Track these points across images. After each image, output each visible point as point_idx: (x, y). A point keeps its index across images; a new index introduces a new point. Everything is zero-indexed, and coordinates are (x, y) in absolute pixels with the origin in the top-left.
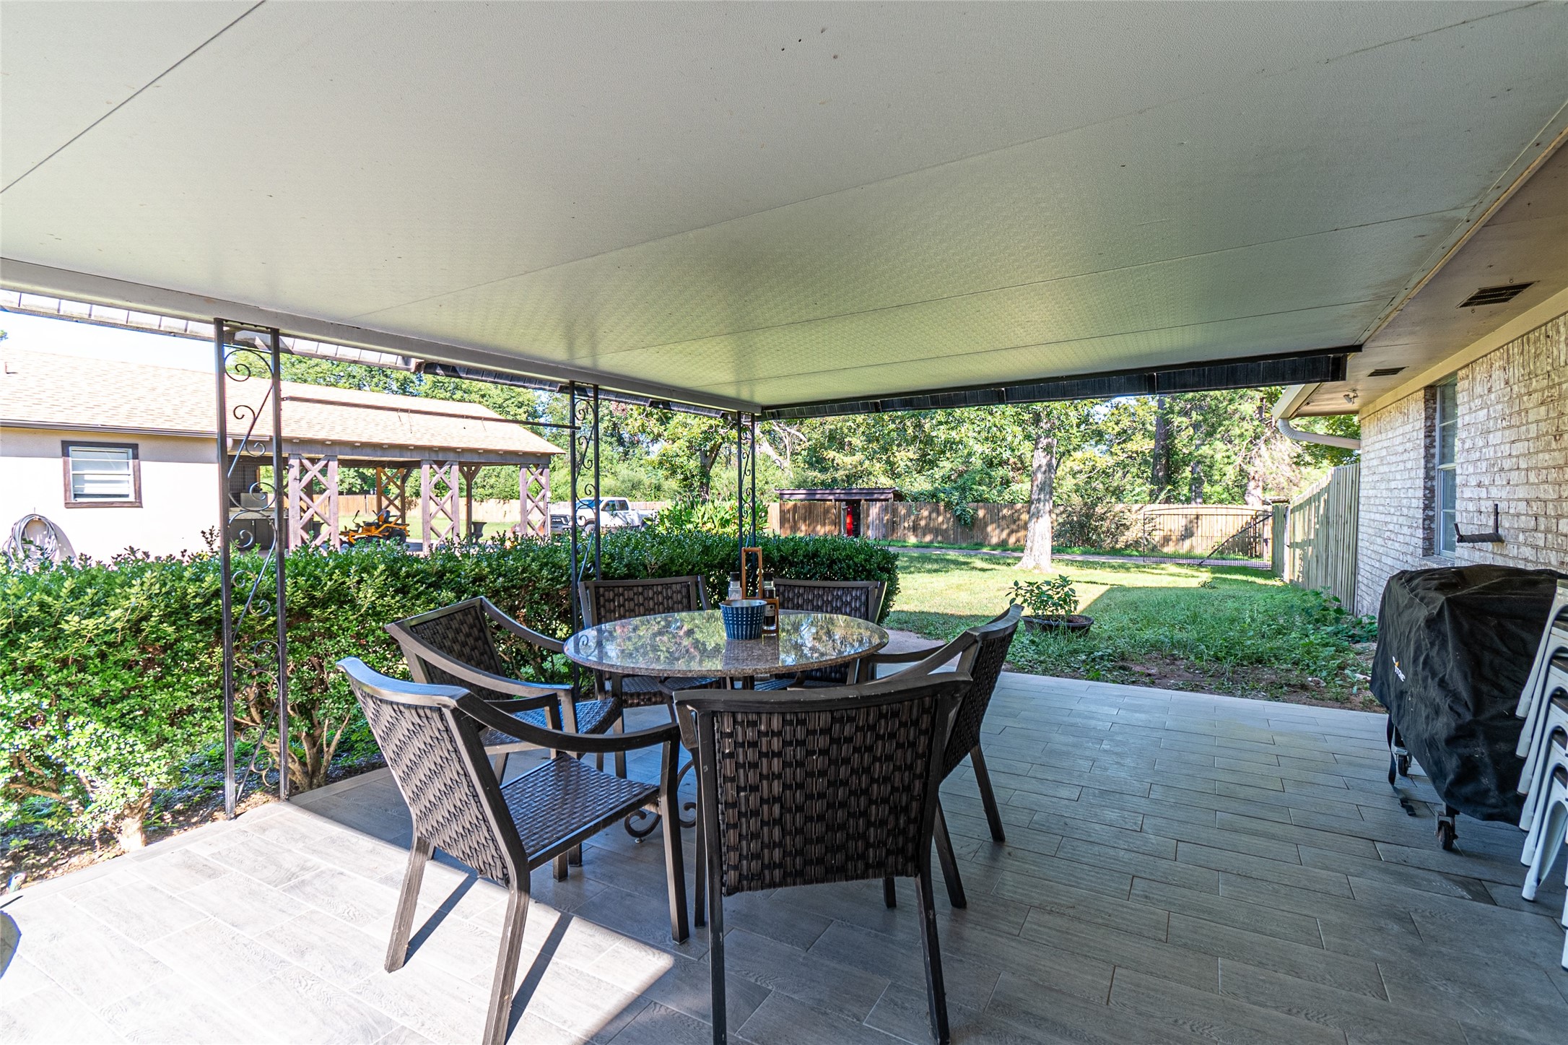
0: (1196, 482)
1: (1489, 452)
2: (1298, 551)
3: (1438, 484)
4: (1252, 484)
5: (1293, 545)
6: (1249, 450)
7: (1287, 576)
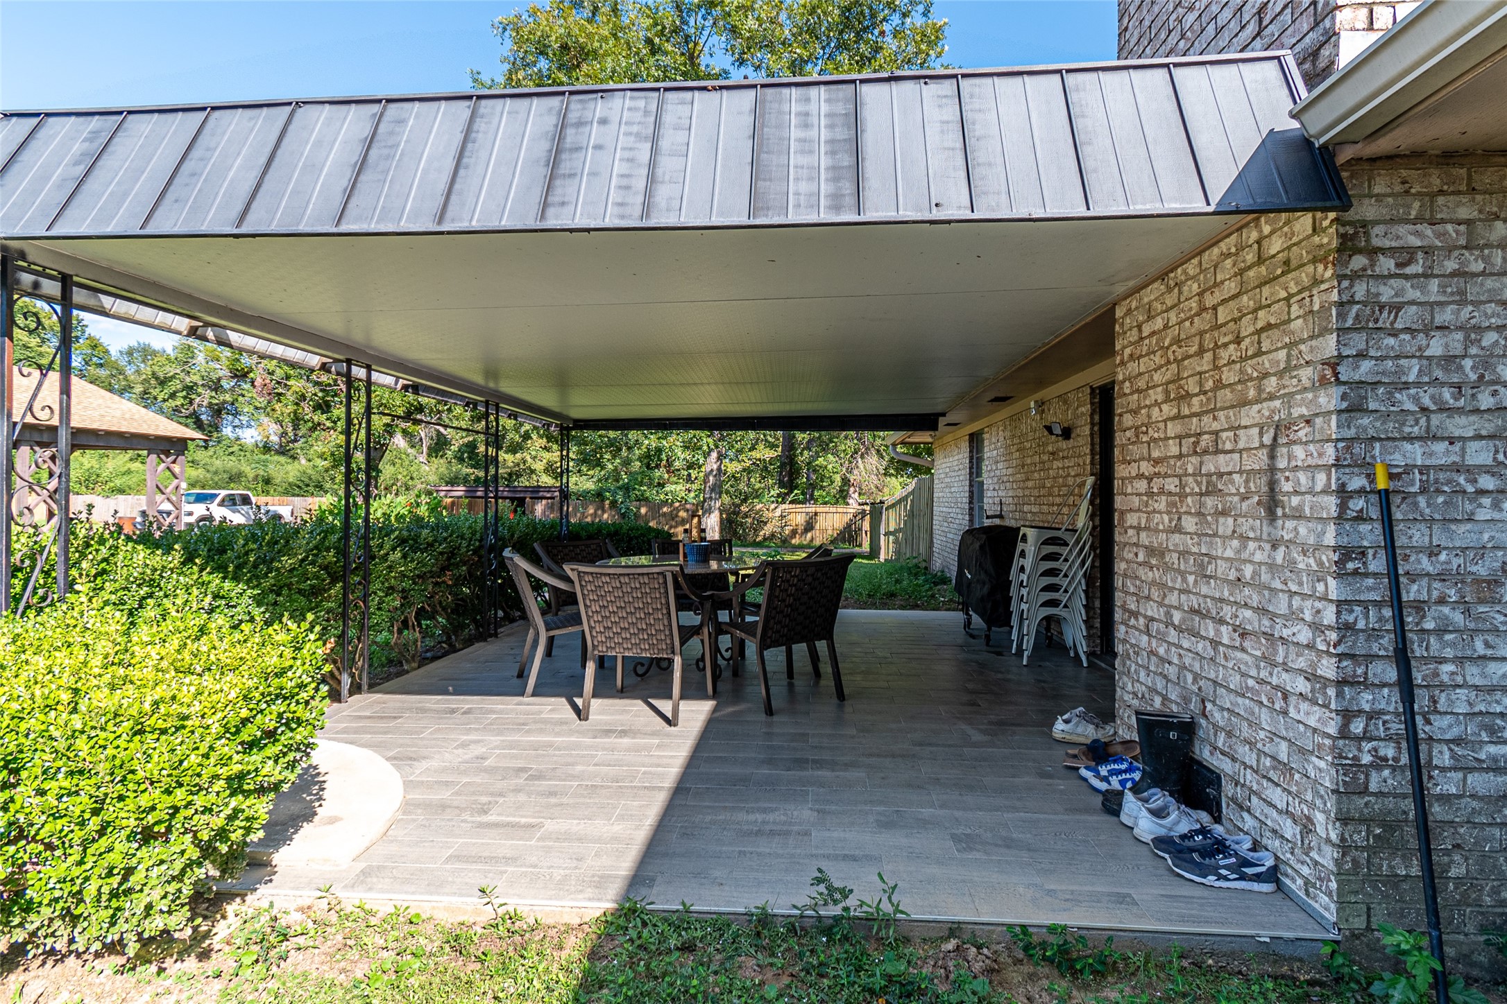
0: (813, 486)
1: (998, 473)
2: (891, 538)
3: (975, 489)
4: (852, 489)
5: (887, 534)
6: (850, 462)
7: (882, 557)
